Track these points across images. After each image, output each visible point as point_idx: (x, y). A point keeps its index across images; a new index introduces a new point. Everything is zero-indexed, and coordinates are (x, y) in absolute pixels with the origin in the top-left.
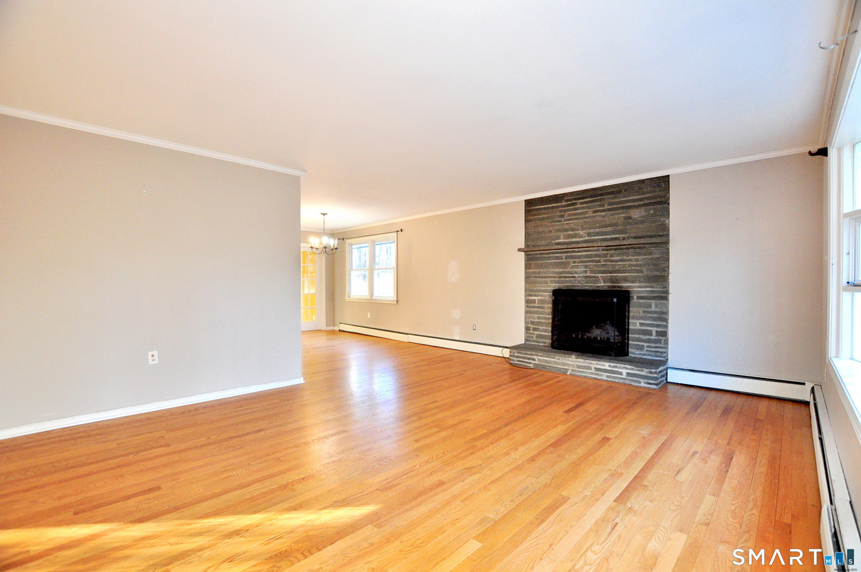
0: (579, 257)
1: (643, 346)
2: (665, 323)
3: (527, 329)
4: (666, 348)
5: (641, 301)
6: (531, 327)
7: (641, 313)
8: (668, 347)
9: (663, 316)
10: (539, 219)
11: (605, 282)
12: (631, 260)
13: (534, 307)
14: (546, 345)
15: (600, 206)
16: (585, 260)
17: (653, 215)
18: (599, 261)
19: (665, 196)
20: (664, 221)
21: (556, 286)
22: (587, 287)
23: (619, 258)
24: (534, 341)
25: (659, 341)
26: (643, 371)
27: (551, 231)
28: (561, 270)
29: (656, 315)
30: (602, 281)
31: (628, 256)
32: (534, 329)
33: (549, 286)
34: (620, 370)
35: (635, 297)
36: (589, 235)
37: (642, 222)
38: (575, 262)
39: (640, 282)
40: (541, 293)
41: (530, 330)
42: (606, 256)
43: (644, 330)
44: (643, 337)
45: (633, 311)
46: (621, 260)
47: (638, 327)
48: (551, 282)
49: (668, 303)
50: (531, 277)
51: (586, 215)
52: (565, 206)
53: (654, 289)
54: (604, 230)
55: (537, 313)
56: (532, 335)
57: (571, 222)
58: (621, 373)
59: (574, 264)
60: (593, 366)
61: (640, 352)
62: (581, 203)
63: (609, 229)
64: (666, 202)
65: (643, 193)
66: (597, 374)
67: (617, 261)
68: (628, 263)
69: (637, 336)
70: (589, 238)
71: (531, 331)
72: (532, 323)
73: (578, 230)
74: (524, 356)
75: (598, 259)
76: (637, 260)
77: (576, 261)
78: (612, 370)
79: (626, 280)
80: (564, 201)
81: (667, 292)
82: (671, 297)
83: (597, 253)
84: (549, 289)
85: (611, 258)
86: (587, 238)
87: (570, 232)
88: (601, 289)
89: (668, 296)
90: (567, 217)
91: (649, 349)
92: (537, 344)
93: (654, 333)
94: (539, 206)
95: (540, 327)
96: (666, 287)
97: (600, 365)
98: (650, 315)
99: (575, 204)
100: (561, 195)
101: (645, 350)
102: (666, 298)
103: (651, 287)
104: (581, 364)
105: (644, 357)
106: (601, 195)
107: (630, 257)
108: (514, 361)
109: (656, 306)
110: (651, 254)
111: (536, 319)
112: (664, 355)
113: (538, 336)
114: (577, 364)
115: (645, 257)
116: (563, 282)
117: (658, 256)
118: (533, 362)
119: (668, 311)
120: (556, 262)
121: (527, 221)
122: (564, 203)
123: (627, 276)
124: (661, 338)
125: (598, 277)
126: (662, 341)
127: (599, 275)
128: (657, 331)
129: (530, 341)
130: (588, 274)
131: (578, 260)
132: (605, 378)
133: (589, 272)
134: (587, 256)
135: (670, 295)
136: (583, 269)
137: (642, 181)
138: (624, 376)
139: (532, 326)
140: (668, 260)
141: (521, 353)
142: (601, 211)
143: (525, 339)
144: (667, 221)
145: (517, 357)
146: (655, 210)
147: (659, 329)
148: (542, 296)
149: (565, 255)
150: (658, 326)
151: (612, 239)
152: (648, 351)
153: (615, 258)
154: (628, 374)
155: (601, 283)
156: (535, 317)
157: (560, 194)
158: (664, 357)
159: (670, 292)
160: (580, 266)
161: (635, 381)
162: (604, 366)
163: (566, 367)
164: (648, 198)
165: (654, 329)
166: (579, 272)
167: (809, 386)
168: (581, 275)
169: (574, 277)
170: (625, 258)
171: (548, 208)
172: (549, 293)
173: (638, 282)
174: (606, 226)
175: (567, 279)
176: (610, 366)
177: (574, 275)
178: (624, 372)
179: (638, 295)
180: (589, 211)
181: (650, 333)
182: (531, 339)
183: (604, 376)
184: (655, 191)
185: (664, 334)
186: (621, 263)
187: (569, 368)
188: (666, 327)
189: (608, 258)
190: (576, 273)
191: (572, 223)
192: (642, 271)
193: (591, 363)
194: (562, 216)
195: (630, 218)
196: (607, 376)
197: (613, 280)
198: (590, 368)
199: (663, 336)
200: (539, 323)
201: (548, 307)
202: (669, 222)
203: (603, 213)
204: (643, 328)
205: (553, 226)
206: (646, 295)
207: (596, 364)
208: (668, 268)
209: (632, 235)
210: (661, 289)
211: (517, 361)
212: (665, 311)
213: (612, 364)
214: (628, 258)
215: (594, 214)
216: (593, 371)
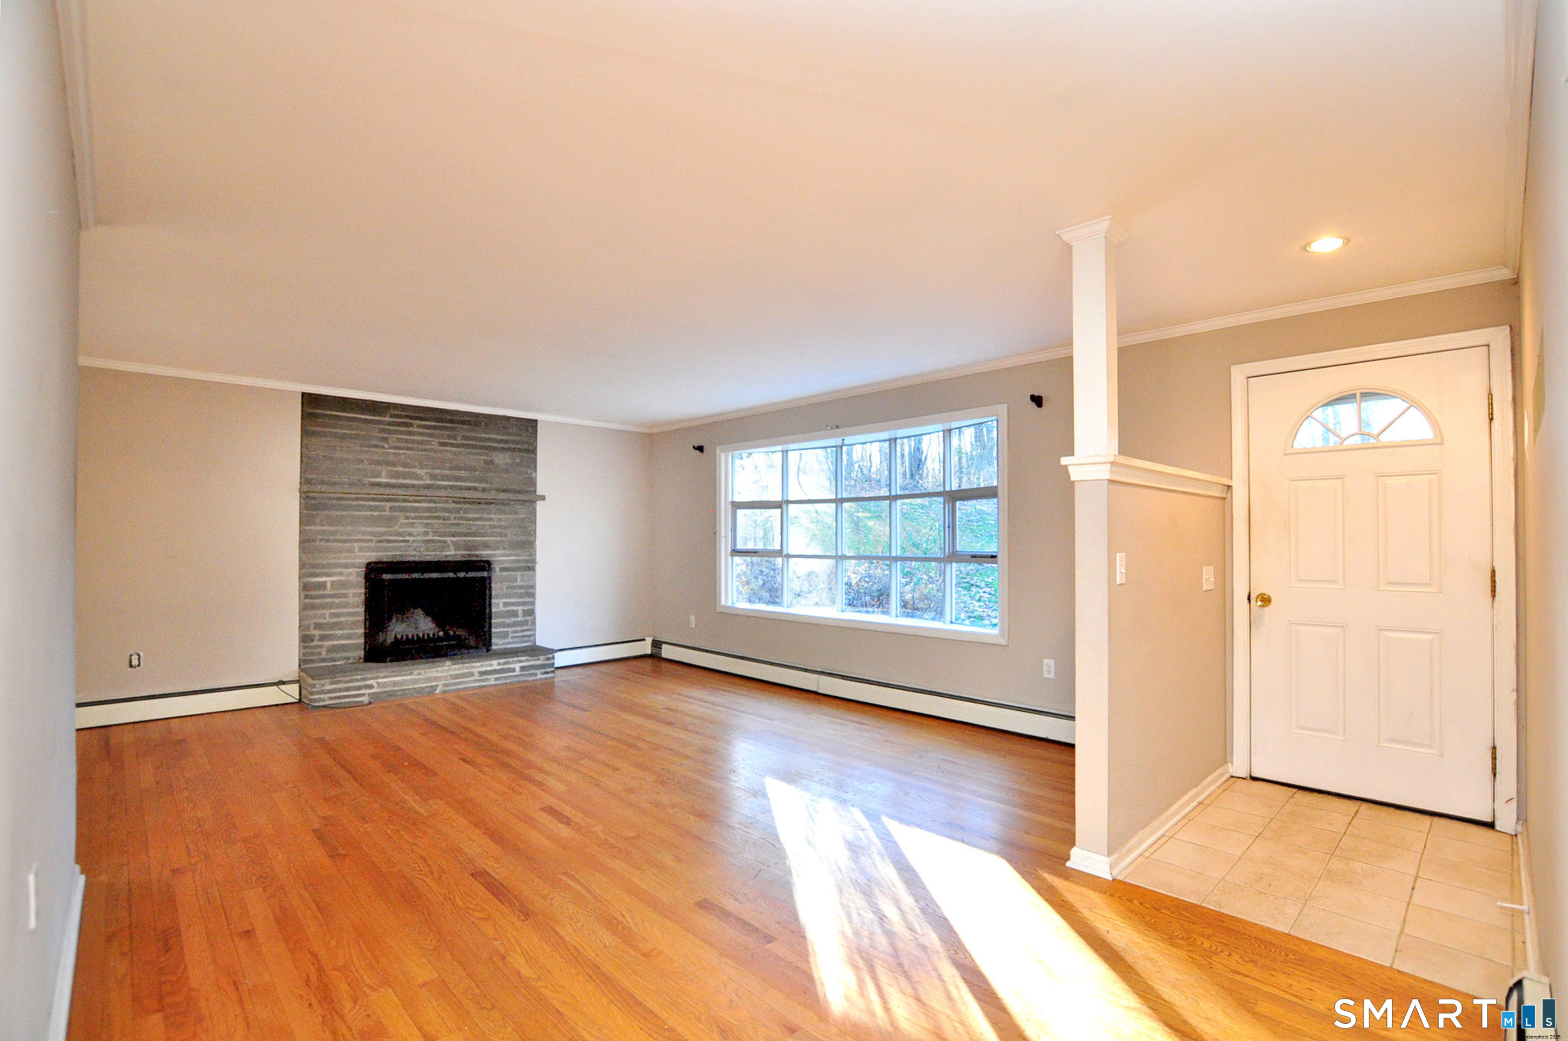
0: (416, 510)
1: (508, 631)
2: (531, 600)
3: (305, 639)
4: (534, 630)
5: (505, 574)
6: (314, 635)
7: (505, 589)
8: (535, 628)
9: (531, 590)
10: (336, 435)
11: (456, 549)
12: (491, 519)
13: (322, 597)
14: (351, 661)
15: (449, 437)
16: (425, 514)
17: (518, 464)
18: (448, 519)
19: (532, 444)
20: (531, 474)
21: (373, 556)
22: (429, 557)
23: (477, 516)
24: (324, 660)
25: (526, 623)
26: (539, 659)
27: (361, 461)
28: (383, 529)
29: (522, 591)
30: (452, 548)
31: (489, 514)
32: (323, 638)
33: (360, 557)
34: (512, 666)
35: (497, 569)
36: (433, 477)
37: (507, 471)
38: (407, 518)
39: (504, 549)
40: (338, 570)
41: (312, 640)
42: (458, 511)
43: (508, 611)
44: (507, 621)
45: (496, 587)
46: (479, 519)
47: (501, 608)
48: (361, 549)
49: (535, 574)
50: (314, 541)
51: (429, 447)
52: (389, 424)
53: (521, 558)
54: (457, 473)
55: (331, 606)
56: (317, 651)
57: (401, 452)
58: (514, 670)
59: (406, 521)
60: (476, 671)
61: (504, 641)
62: (419, 426)
63: (462, 473)
64: (533, 451)
65: (508, 434)
66: (480, 680)
67: (474, 519)
68: (487, 523)
69: (501, 620)
70: (432, 482)
71: (315, 643)
72: (318, 626)
73: (414, 467)
74: (346, 685)
75: (448, 514)
76: (500, 520)
77: (410, 516)
78: (503, 669)
79: (486, 546)
80: (388, 415)
81: (534, 561)
82: (538, 567)
83: (446, 505)
84: (358, 561)
85: (467, 515)
86: (428, 482)
87: (401, 469)
88: (450, 559)
89: (535, 566)
90: (394, 442)
91: (514, 635)
92: (332, 664)
93: (520, 613)
94: (337, 411)
95: (337, 632)
96: (532, 555)
97: (486, 666)
98: (515, 591)
99: (411, 425)
100: (383, 405)
101: (509, 637)
102: (532, 569)
103: (517, 555)
104: (456, 672)
105: (508, 646)
106: (451, 421)
107: (493, 516)
108: (324, 700)
109: (522, 580)
110: (516, 513)
111: (328, 618)
112: (532, 638)
113: (331, 649)
114: (451, 673)
115: (510, 516)
116: (386, 550)
117: (524, 516)
118: (367, 691)
119: (535, 584)
120: (372, 515)
121: (305, 433)
122: (388, 419)
123: (487, 541)
124: (528, 618)
125: (445, 542)
126: (529, 623)
127: (448, 539)
128: (523, 610)
129: (312, 661)
130: (430, 537)
131: (412, 515)
132: (493, 683)
133: (431, 534)
134: (430, 510)
135: (537, 566)
136: (421, 529)
137: (507, 419)
138: (517, 673)
139: (317, 633)
140: (534, 522)
141: (340, 682)
142: (452, 445)
143: (300, 660)
144: (534, 475)
145: (330, 691)
146: (522, 458)
147: (526, 608)
148: (340, 574)
149: (389, 504)
150: (524, 604)
151: (469, 489)
152: (513, 637)
153: (472, 516)
154: (523, 668)
155: (451, 550)
156: (324, 614)
157: (381, 402)
158: (532, 641)
159: (537, 561)
160: (416, 525)
161: (531, 675)
162: (491, 665)
163: (433, 684)
164: (514, 442)
165: (520, 609)
166: (416, 534)
167: (649, 641)
168: (419, 538)
169: (408, 541)
170: (485, 515)
171: (355, 419)
172: (356, 570)
173: (501, 548)
174: (460, 469)
175: (394, 545)
176: (499, 664)
177: (407, 538)
178: (517, 666)
179: (501, 566)
180: (433, 441)
181: (515, 614)
182: (315, 657)
183: (492, 680)
184: (521, 436)
185: (531, 613)
186: (478, 523)
187: (438, 683)
188: (533, 603)
189: (462, 515)
190: (410, 534)
191: (403, 454)
192: (506, 535)
193: (473, 667)
194: (386, 439)
195: (492, 462)
196: (496, 679)
197: (467, 547)
198: (472, 674)
199: (529, 616)
200: (335, 624)
201: (355, 595)
202: (536, 476)
203: (454, 449)
204: (507, 609)
205: (366, 452)
206: (510, 565)
207: (482, 666)
208: (535, 531)
209: (495, 486)
210: (527, 558)
211: (331, 698)
212: (531, 584)
213: (502, 661)
214: (489, 516)
215: (441, 448)
216: (477, 677)
